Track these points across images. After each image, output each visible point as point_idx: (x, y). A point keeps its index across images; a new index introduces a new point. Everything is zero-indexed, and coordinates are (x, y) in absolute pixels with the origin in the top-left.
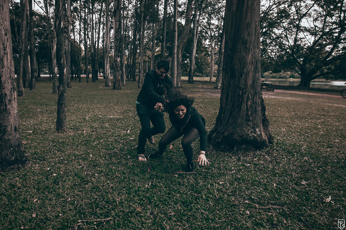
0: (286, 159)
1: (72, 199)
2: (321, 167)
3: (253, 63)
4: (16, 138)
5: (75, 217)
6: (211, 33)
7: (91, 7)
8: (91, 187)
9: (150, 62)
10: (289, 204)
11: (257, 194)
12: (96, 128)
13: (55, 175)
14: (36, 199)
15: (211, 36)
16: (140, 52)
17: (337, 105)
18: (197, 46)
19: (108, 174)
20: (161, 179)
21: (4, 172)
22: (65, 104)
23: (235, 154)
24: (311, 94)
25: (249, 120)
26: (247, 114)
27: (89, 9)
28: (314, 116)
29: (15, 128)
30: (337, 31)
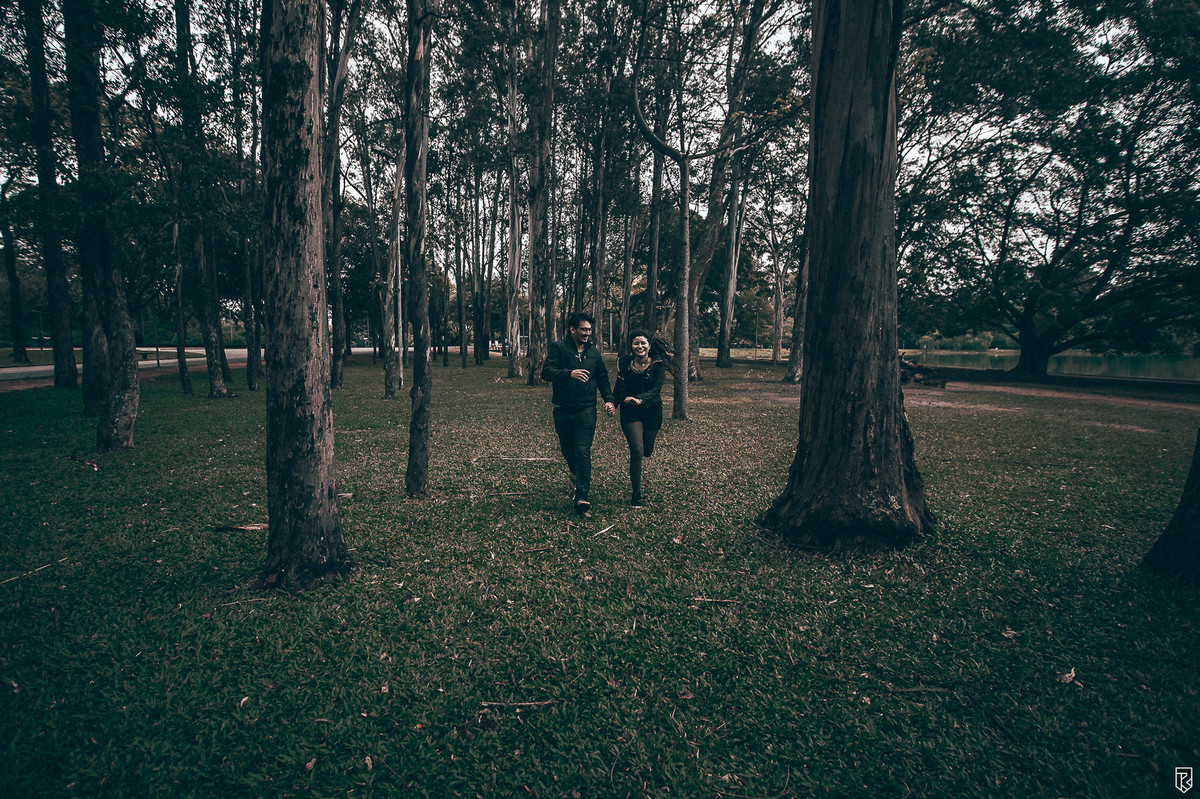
0: (966, 573)
1: (462, 657)
2: (1057, 595)
3: (878, 336)
4: (331, 515)
5: (474, 695)
6: (774, 237)
7: (473, 183)
8: (500, 630)
9: (619, 312)
10: (968, 684)
11: (891, 658)
12: (497, 488)
13: (417, 600)
14: (385, 654)
15: (776, 245)
16: (594, 287)
17: (1118, 426)
18: (738, 273)
19: (537, 601)
20: (659, 615)
21: (307, 590)
22: (427, 432)
23: (836, 557)
24: (1048, 394)
25: (872, 476)
26: (866, 462)
27: (469, 187)
28: (1050, 460)
29: (330, 490)
30: (1119, 223)
